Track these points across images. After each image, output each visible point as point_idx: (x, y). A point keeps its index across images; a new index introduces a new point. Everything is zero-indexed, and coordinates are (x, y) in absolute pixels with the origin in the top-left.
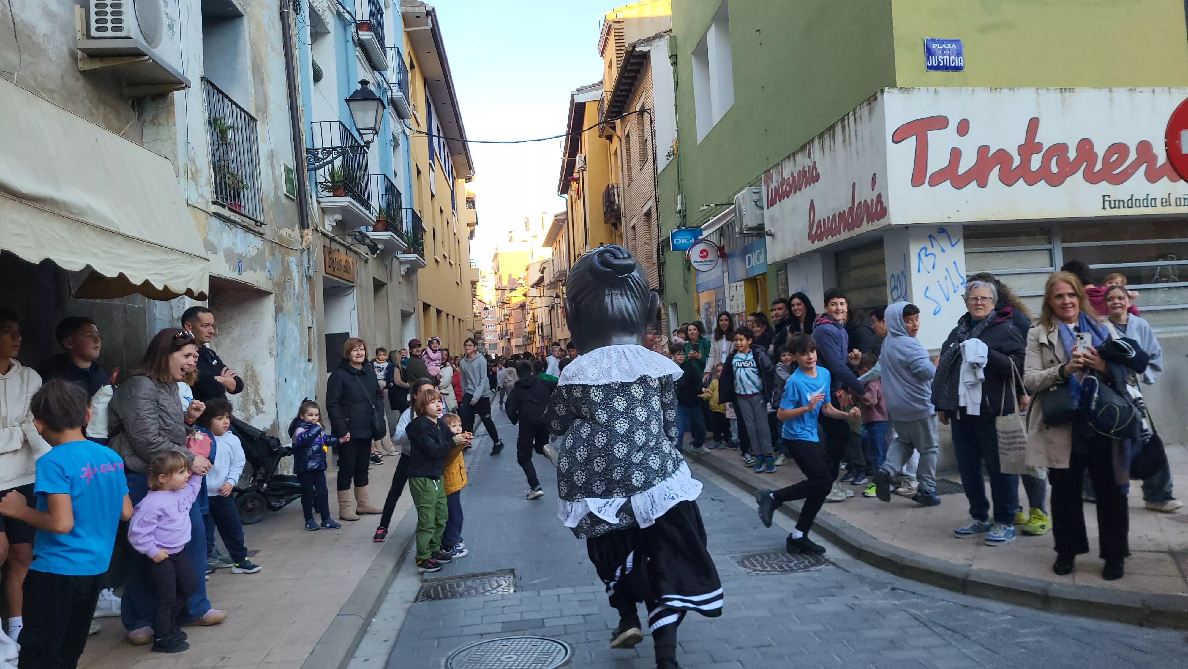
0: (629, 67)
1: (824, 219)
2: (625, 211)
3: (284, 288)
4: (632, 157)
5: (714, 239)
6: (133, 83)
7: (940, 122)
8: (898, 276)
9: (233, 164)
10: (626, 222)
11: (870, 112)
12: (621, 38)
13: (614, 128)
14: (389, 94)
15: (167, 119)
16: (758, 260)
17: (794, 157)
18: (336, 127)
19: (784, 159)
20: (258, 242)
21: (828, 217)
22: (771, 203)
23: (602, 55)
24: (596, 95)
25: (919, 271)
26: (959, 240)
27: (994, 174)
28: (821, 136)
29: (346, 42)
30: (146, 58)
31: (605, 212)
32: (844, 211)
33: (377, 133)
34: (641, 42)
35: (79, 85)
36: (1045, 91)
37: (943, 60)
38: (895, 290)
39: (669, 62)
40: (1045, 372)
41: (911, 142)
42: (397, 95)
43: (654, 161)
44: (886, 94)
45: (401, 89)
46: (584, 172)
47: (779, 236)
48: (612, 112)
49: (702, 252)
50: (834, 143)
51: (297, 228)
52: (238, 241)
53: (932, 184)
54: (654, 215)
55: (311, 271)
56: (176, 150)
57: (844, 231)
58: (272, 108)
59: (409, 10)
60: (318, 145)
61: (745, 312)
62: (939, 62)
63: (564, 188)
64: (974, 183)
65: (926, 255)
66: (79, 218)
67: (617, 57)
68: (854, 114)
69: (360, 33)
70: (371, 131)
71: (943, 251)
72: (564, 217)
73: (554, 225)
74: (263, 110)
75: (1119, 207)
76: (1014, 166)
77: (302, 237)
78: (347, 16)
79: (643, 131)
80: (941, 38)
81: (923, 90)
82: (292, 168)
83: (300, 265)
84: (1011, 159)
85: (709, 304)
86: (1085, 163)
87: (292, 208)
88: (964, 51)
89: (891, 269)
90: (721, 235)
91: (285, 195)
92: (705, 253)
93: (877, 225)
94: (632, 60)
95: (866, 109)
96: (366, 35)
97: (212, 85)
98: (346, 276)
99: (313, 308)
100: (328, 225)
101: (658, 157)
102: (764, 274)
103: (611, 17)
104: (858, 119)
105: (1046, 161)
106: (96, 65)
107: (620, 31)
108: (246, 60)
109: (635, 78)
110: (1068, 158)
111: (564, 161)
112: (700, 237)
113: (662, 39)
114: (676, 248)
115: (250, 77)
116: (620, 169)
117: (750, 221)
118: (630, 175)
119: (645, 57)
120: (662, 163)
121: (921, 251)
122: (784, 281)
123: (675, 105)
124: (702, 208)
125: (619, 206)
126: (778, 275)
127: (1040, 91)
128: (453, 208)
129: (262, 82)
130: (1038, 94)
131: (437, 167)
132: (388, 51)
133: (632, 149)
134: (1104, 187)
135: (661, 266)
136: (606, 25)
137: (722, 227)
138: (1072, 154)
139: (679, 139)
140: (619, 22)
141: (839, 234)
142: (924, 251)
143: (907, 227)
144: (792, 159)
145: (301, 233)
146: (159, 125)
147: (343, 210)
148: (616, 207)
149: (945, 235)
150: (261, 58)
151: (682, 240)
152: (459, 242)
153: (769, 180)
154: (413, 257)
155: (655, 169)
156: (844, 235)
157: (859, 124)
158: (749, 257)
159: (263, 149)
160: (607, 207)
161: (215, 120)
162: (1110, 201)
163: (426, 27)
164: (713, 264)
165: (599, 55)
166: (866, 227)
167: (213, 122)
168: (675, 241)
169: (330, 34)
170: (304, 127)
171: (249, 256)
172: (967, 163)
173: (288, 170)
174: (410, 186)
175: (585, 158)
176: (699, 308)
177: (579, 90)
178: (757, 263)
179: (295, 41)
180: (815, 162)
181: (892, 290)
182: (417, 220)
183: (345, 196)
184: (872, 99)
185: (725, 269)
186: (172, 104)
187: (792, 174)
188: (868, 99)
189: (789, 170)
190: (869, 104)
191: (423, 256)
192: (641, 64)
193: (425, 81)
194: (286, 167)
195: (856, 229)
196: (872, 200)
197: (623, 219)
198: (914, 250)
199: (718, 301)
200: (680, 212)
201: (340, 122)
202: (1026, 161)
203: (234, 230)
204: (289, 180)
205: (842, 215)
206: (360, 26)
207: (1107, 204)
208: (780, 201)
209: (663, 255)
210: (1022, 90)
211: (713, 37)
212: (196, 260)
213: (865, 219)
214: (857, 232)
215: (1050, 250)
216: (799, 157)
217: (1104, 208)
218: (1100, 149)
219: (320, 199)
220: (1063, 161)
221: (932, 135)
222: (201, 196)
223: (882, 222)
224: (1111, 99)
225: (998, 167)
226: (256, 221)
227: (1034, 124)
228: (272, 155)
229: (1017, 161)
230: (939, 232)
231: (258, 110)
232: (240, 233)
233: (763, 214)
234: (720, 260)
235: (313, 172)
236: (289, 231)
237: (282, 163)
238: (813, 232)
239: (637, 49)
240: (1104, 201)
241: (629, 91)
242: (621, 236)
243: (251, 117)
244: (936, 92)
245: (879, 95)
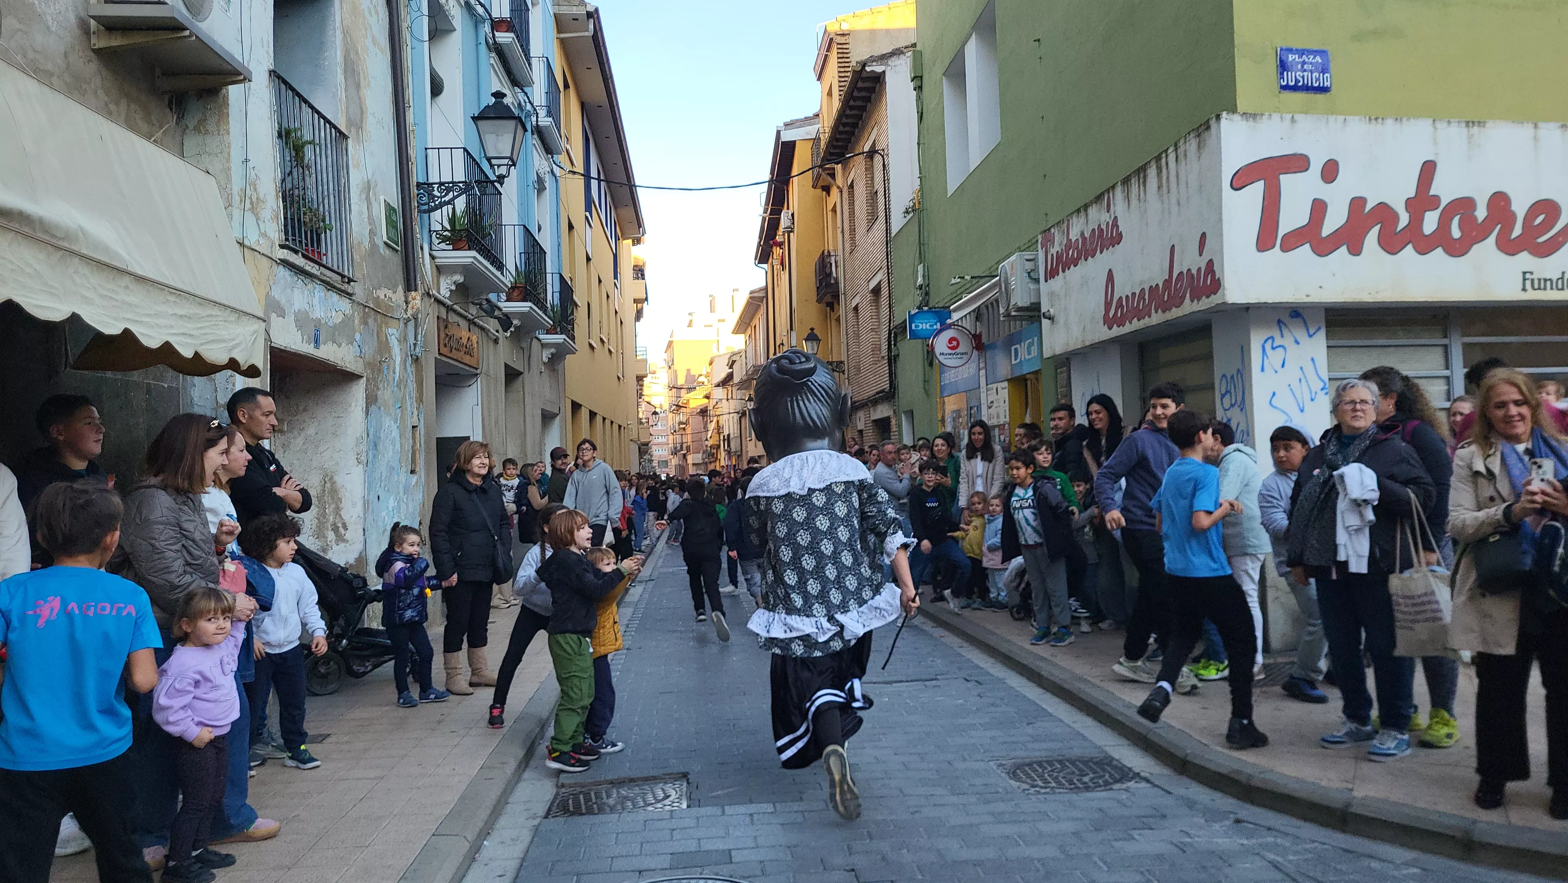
0: (856, 94)
1: (1127, 297)
2: (845, 287)
3: (380, 371)
4: (857, 213)
5: (967, 324)
6: (171, 72)
7: (1298, 163)
8: (1232, 377)
9: (311, 194)
10: (846, 301)
11: (1200, 147)
12: (845, 55)
13: (833, 176)
14: (534, 119)
15: (218, 124)
16: (1029, 354)
17: (1086, 210)
18: (459, 155)
19: (1072, 213)
20: (345, 305)
22: (1051, 274)
23: (819, 79)
24: (810, 131)
25: (1263, 370)
26: (1319, 328)
27: (1373, 236)
28: (1126, 181)
29: (478, 44)
30: (187, 33)
31: (818, 288)
32: (1157, 285)
33: (514, 165)
34: (874, 59)
35: (91, 68)
36: (1445, 125)
37: (1303, 77)
38: (1228, 396)
39: (911, 85)
40: (1481, 515)
41: (1258, 188)
42: (545, 121)
43: (886, 219)
44: (1223, 122)
45: (549, 114)
46: (792, 234)
47: (1061, 319)
48: (831, 154)
49: (951, 340)
50: (1145, 190)
51: (400, 289)
52: (316, 301)
53: (1285, 249)
54: (885, 292)
55: (418, 349)
56: (229, 169)
57: (1156, 312)
58: (370, 123)
59: (565, 10)
60: (434, 178)
61: (1009, 424)
62: (1297, 81)
63: (763, 256)
64: (1344, 249)
66: (65, 244)
67: (840, 82)
68: (1176, 150)
69: (497, 34)
70: (506, 161)
71: (1297, 343)
72: (762, 294)
73: (749, 304)
74: (358, 125)
75: (1545, 289)
76: (1399, 229)
77: (407, 303)
78: (480, 10)
79: (872, 178)
80: (1300, 46)
81: (1276, 117)
82: (396, 207)
83: (403, 340)
84: (1395, 217)
85: (958, 412)
86: (1499, 226)
87: (395, 262)
88: (1332, 66)
89: (1221, 366)
90: (977, 319)
91: (385, 243)
92: (955, 343)
93: (1205, 303)
94: (860, 84)
95: (1192, 144)
96: (504, 37)
97: (285, 83)
98: (467, 359)
99: (420, 400)
100: (445, 288)
101: (892, 213)
102: (1037, 373)
103: (833, 28)
104: (1181, 156)
105: (1445, 221)
106: (116, 41)
107: (844, 46)
108: (335, 54)
109: (863, 109)
110: (1475, 219)
111: (764, 219)
112: (949, 321)
113: (902, 56)
114: (914, 335)
115: (340, 77)
116: (839, 231)
117: (1020, 298)
118: (853, 239)
119: (878, 79)
120: (898, 221)
121: (1266, 341)
122: (1065, 383)
123: (918, 144)
124: (953, 281)
125: (836, 279)
126: (1056, 374)
127: (1438, 124)
128: (616, 277)
129: (358, 86)
130: (1435, 128)
131: (595, 222)
132: (534, 62)
133: (857, 203)
134: (1525, 260)
135: (892, 360)
136: (826, 38)
137: (979, 307)
138: (1481, 213)
139: (921, 189)
140: (843, 35)
141: (1150, 316)
142: (1270, 341)
143: (1247, 308)
144: (1082, 213)
145: (406, 297)
146: (207, 132)
147: (466, 269)
148: (832, 282)
149: (1299, 320)
150: (357, 53)
151: (924, 325)
152: (621, 323)
153: (1048, 241)
154: (559, 338)
155: (888, 230)
156: (1156, 318)
157: (1183, 163)
158: (1016, 349)
159: (356, 178)
160: (821, 282)
161: (288, 133)
162: (1533, 280)
163: (586, 34)
164: (965, 357)
165: (816, 79)
166: (1189, 307)
167: (285, 135)
168: (913, 325)
169: (455, 33)
170: (415, 152)
171: (330, 324)
172: (1334, 220)
173: (389, 209)
174: (559, 245)
175: (793, 215)
176: (943, 417)
177: (788, 125)
178: (1027, 357)
179: (406, 35)
180: (1116, 217)
181: (1223, 396)
182: (566, 290)
183: (469, 249)
184: (1203, 129)
185: (982, 365)
186: (226, 104)
187: (1082, 234)
188: (1198, 129)
189: (1077, 228)
190: (1199, 136)
191: (573, 338)
192: (872, 90)
193: (583, 106)
194: (388, 205)
195: (1174, 309)
196: (1199, 270)
197: (842, 297)
198: (1256, 340)
199: (971, 408)
200: (921, 287)
201: (465, 150)
202: (1416, 220)
203: (310, 286)
204: (391, 224)
205: (1153, 290)
206: (497, 25)
207: (1528, 283)
208: (1064, 271)
209: (895, 345)
210: (1412, 121)
211: (972, 51)
212: (245, 319)
213: (1188, 295)
214: (1175, 313)
215: (1446, 347)
216: (1093, 211)
217: (1524, 289)
218: (1520, 207)
219: (434, 253)
220: (1468, 222)
221: (1286, 181)
222: (264, 235)
223: (1215, 300)
224: (1536, 138)
225: (1378, 227)
226: (343, 276)
227: (1428, 170)
228: (368, 187)
229: (1404, 219)
230: (1292, 316)
231: (350, 123)
232: (319, 291)
233: (1039, 290)
234: (975, 352)
235: (426, 216)
236: (389, 293)
237: (382, 198)
238: (1111, 314)
239: (868, 69)
240: (1524, 280)
241: (855, 125)
242: (838, 320)
243: (341, 133)
244: (1293, 120)
245: (1213, 123)
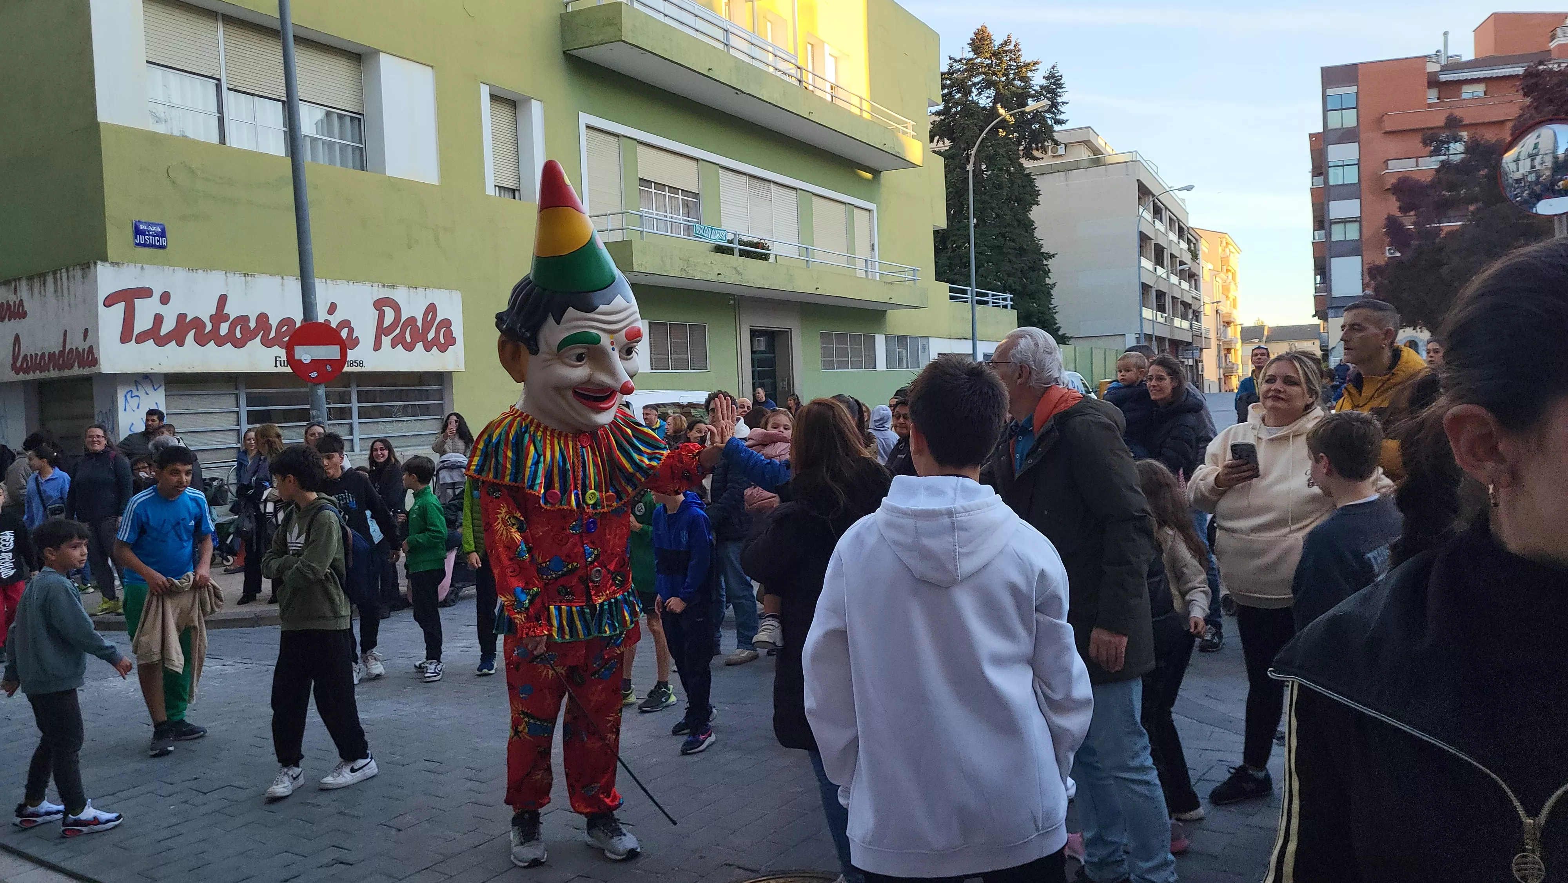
1: (31, 355)
7: (146, 293)
8: (106, 413)
11: (84, 277)
21: (36, 355)
25: (125, 410)
26: (161, 387)
27: (191, 336)
28: (29, 279)
32: (54, 352)
36: (232, 275)
37: (149, 239)
41: (120, 307)
44: (98, 267)
50: (45, 290)
53: (138, 342)
57: (54, 370)
62: (145, 241)
64: (174, 343)
65: (132, 397)
68: (67, 272)
71: (147, 394)
76: (206, 332)
80: (147, 221)
81: (132, 265)
84: (204, 325)
86: (262, 332)
88: (167, 234)
89: (99, 406)
93: (88, 370)
95: (78, 273)
104: (71, 277)
105: (232, 328)
110: (249, 327)
121: (127, 393)
127: (228, 275)
130: (226, 276)
134: (276, 351)
138: (253, 324)
141: (49, 371)
142: (130, 393)
143: (116, 375)
149: (149, 382)
156: (53, 374)
157: (72, 283)
162: (281, 362)
166: (76, 371)
172: (167, 327)
180: (21, 301)
184: (86, 267)
188: (81, 266)
190: (82, 270)
195: (66, 371)
196: (84, 350)
198: (121, 393)
202: (216, 328)
205: (52, 355)
207: (278, 363)
210: (213, 272)
213: (76, 363)
214: (67, 373)
215: (236, 396)
216: (3, 290)
217: (276, 366)
218: (274, 322)
220: (245, 329)
221: (140, 304)
223: (94, 369)
224: (282, 285)
225: (194, 331)
227: (223, 300)
229: (209, 327)
230: (143, 380)
238: (18, 364)
240: (276, 361)
244: (142, 268)
245: (92, 265)
